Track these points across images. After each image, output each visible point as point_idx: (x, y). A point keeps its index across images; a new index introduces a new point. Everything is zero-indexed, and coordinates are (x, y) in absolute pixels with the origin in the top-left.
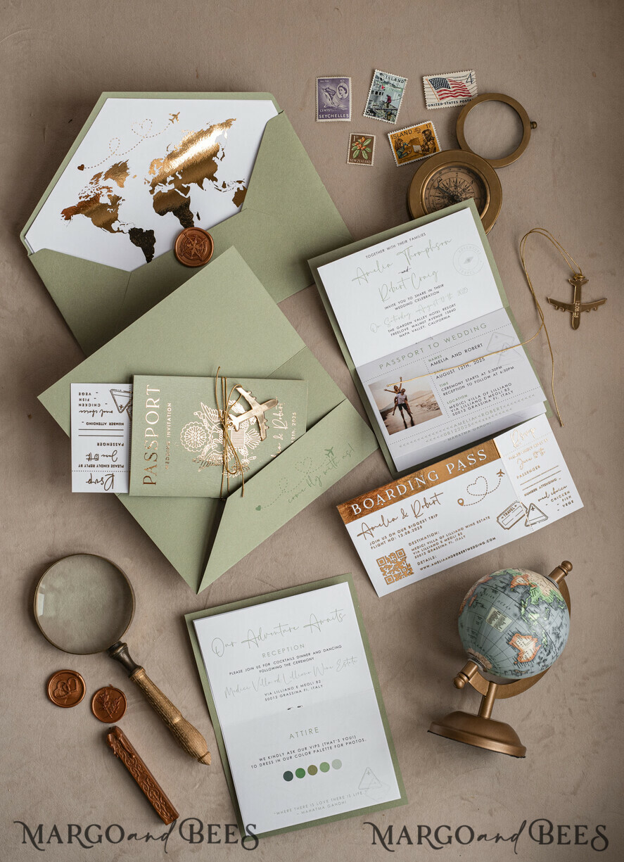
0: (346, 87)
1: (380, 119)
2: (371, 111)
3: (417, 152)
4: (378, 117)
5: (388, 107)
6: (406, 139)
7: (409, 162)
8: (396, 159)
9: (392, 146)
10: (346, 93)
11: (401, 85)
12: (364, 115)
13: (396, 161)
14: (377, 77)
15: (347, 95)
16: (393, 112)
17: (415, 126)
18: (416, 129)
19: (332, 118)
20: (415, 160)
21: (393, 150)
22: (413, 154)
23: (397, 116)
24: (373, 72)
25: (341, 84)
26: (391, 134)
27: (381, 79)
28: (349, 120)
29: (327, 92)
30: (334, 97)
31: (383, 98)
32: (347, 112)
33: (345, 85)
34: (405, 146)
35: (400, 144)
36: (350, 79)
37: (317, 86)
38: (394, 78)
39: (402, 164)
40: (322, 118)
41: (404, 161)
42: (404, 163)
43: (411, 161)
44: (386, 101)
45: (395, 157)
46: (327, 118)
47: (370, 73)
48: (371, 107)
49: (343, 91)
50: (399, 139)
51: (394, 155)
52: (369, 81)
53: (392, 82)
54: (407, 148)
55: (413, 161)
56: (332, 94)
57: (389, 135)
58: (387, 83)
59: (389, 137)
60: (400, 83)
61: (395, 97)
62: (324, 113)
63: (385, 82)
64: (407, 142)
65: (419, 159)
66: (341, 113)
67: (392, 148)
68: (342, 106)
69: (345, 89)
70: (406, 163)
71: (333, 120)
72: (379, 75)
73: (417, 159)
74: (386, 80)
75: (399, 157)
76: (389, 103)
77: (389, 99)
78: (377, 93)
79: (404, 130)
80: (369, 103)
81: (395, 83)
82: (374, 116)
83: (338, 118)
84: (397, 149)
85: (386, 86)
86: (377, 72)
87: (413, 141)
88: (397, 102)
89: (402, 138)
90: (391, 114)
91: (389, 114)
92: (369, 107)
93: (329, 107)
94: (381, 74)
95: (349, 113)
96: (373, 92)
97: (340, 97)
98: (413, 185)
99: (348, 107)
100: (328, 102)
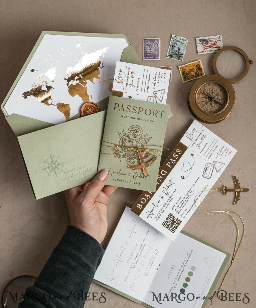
0: (158, 43)
1: (175, 59)
2: (170, 55)
3: (193, 76)
4: (174, 58)
5: (178, 53)
6: (187, 69)
7: (189, 81)
8: (182, 79)
9: (180, 72)
10: (158, 46)
11: (185, 42)
12: (167, 57)
13: (183, 80)
14: (173, 38)
15: (158, 47)
16: (181, 55)
17: (192, 63)
18: (192, 64)
19: (151, 59)
20: (192, 80)
21: (181, 75)
22: (191, 77)
23: (183, 58)
24: (171, 36)
25: (155, 42)
26: (180, 66)
27: (175, 39)
28: (159, 60)
29: (148, 45)
30: (152, 48)
31: (176, 49)
32: (158, 55)
33: (157, 42)
34: (187, 73)
35: (185, 71)
36: (160, 39)
37: (143, 43)
38: (181, 39)
39: (185, 82)
40: (146, 59)
41: (187, 80)
42: (187, 81)
43: (190, 80)
44: (177, 50)
45: (182, 78)
46: (148, 59)
47: (169, 36)
48: (170, 53)
49: (156, 45)
50: (184, 69)
51: (182, 77)
52: (169, 41)
53: (180, 41)
54: (188, 74)
55: (191, 80)
56: (151, 47)
57: (179, 67)
58: (178, 41)
59: (179, 68)
60: (184, 41)
61: (182, 48)
62: (147, 56)
63: (177, 41)
64: (188, 71)
65: (194, 79)
66: (155, 56)
67: (181, 73)
68: (156, 53)
69: (157, 44)
70: (188, 81)
71: (151, 60)
72: (174, 37)
73: (193, 79)
74: (178, 40)
75: (184, 78)
76: (179, 51)
77: (179, 49)
78: (173, 46)
79: (186, 64)
80: (169, 51)
81: (182, 41)
82: (172, 57)
83: (153, 58)
84: (183, 74)
85: (178, 43)
86: (173, 36)
87: (191, 70)
88: (183, 51)
89: (185, 68)
90: (180, 56)
91: (179, 57)
92: (169, 53)
93: (149, 53)
94: (175, 37)
95: (159, 56)
96: (171, 45)
97: (155, 48)
98: (191, 92)
99: (159, 53)
100: (149, 50)
